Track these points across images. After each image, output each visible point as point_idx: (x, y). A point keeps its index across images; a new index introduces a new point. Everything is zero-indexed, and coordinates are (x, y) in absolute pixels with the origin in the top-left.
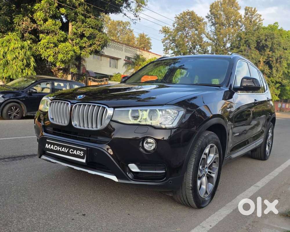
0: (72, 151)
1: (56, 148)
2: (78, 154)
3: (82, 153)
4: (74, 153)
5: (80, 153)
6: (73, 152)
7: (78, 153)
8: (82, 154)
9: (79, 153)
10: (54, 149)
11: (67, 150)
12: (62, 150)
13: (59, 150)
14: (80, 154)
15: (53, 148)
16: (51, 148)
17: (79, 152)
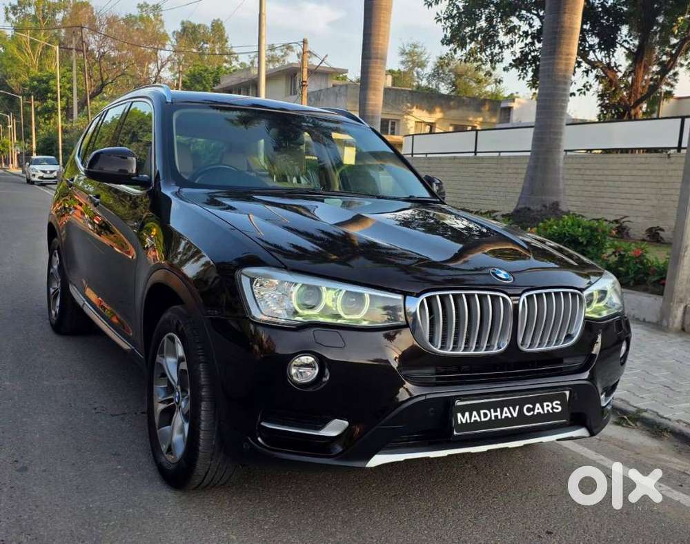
0: (529, 410)
1: (485, 415)
2: (548, 411)
3: (557, 404)
4: (536, 411)
5: (551, 406)
6: (534, 411)
7: (546, 409)
8: (557, 409)
9: (549, 408)
10: (483, 419)
11: (515, 411)
12: (504, 415)
13: (496, 416)
14: (553, 408)
15: (478, 418)
16: (473, 419)
17: (548, 406)
